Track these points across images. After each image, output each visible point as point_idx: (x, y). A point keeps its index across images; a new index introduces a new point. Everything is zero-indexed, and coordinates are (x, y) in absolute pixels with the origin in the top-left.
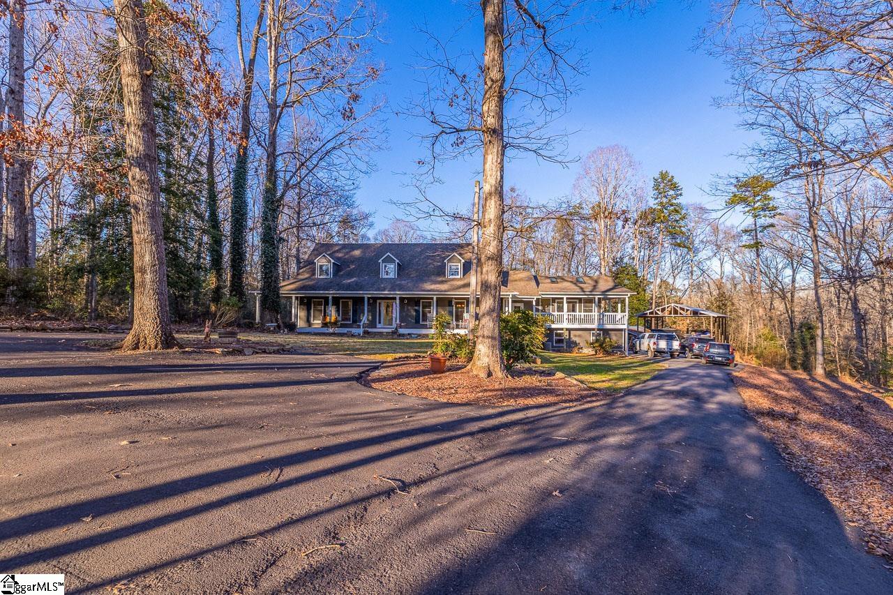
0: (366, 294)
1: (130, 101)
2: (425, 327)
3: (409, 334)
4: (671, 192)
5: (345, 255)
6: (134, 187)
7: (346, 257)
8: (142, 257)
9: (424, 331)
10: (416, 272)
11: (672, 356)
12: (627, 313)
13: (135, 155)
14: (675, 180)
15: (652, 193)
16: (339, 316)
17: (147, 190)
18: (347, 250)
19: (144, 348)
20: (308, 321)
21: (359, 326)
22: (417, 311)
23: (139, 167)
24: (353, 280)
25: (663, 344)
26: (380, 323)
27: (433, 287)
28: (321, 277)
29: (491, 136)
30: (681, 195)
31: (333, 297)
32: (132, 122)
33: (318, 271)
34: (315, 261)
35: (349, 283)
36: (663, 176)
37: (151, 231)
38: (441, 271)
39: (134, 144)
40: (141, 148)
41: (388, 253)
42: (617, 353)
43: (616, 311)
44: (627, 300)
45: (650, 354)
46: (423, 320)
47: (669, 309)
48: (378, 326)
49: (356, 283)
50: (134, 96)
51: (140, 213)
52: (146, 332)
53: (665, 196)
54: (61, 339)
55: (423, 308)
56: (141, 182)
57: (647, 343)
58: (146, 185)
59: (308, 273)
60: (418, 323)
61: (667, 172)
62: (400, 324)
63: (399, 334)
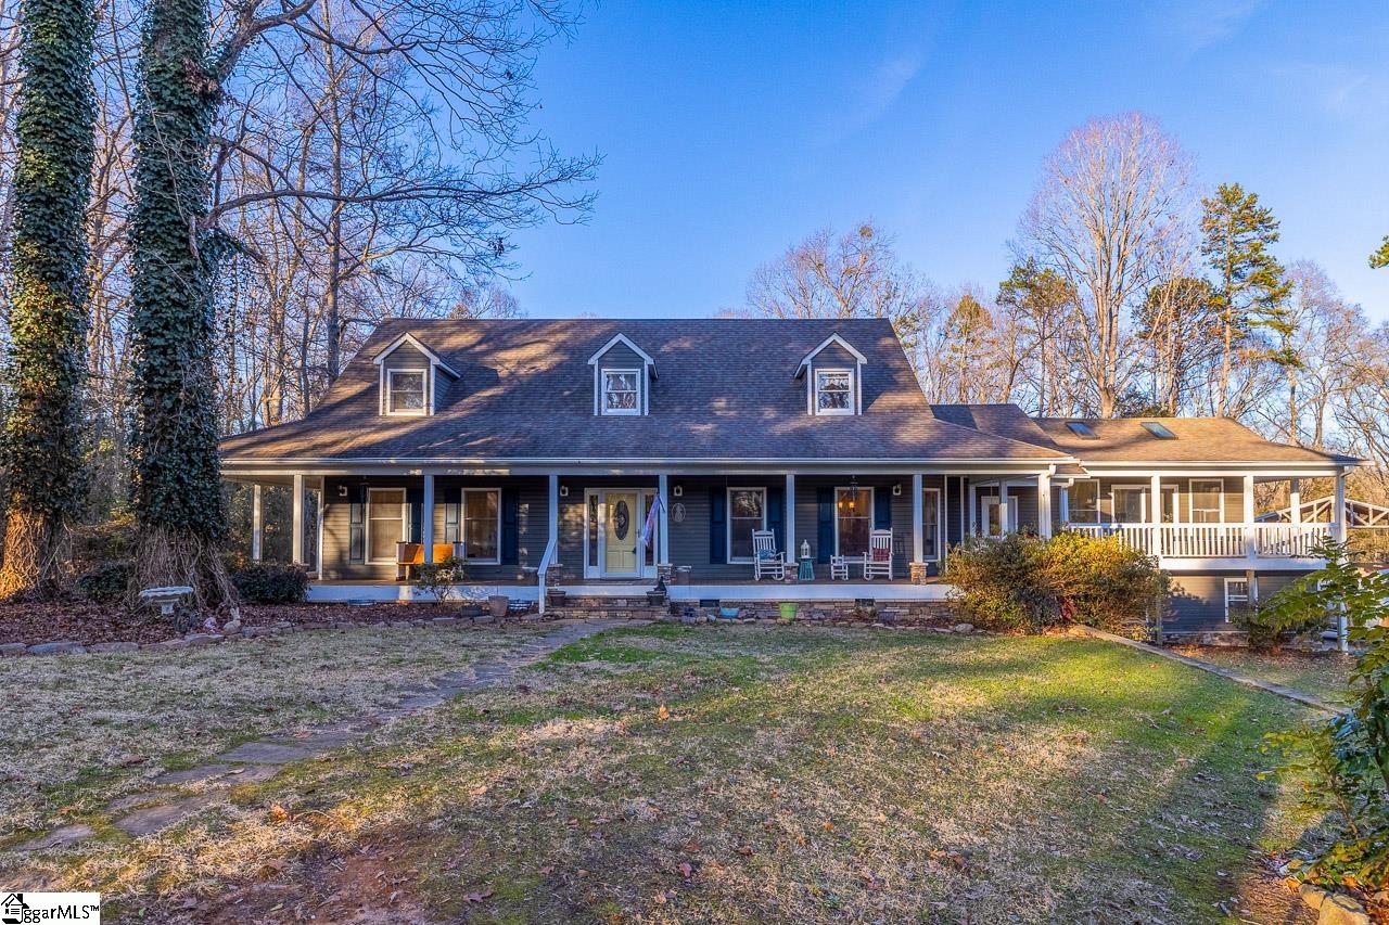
0: (555, 467)
2: (745, 575)
3: (703, 603)
9: (757, 593)
16: (457, 540)
21: (532, 579)
22: (716, 523)
26: (593, 562)
28: (398, 411)
31: (436, 478)
33: (385, 395)
34: (377, 360)
35: (494, 432)
36: (1229, 197)
41: (621, 337)
46: (733, 555)
48: (591, 572)
55: (735, 512)
60: (725, 563)
61: (1237, 185)
62: (674, 568)
63: (672, 604)
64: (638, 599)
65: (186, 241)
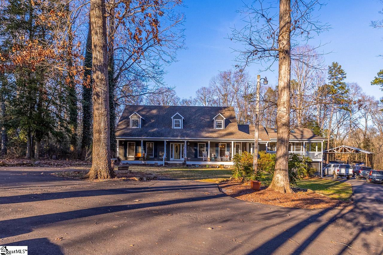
0: (165, 139)
1: (97, 32)
2: (201, 160)
3: (193, 165)
4: (340, 76)
5: (147, 113)
6: (98, 83)
7: (148, 114)
8: (100, 124)
9: (203, 163)
10: (195, 125)
11: (348, 178)
12: (322, 152)
13: (99, 64)
14: (342, 68)
15: (327, 75)
16: (145, 152)
17: (104, 85)
18: (147, 110)
19: (101, 177)
20: (125, 156)
21: (162, 160)
22: (196, 150)
23: (101, 71)
24: (155, 129)
25: (343, 171)
26: (172, 157)
27: (208, 135)
28: (134, 128)
29: (285, 55)
30: (345, 77)
31: (143, 141)
32: (98, 45)
33: (131, 124)
34: (130, 117)
35: (153, 132)
36: (335, 65)
37: (105, 109)
38: (210, 124)
39: (98, 57)
40: (102, 60)
41: (177, 113)
42: (316, 176)
43: (315, 151)
44: (322, 144)
45: (335, 176)
46: (199, 156)
47: (341, 149)
48: (171, 159)
49: (158, 132)
50: (99, 29)
51: (100, 98)
52: (101, 168)
53: (335, 78)
54: (41, 172)
55: (199, 148)
56: (102, 80)
57: (333, 170)
58: (104, 82)
59: (124, 124)
60: (197, 158)
61: (337, 63)
62: (187, 158)
63: (187, 165)
64: (181, 164)
65: (113, 105)
